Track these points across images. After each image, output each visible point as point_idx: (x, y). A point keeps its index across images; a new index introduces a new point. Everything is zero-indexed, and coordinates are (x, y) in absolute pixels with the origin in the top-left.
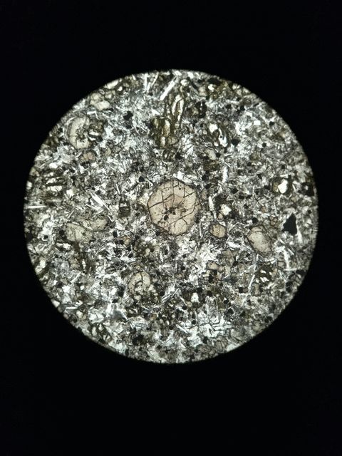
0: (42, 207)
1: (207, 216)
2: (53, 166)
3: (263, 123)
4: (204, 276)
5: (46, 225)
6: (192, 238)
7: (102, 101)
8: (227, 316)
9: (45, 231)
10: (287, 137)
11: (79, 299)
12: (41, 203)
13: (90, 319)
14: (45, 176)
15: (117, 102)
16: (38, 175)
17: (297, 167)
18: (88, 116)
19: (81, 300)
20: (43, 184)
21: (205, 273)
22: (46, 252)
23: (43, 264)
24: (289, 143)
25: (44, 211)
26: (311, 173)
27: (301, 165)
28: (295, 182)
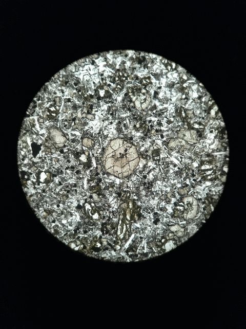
0: (215, 154)
1: (97, 153)
2: (208, 183)
3: (60, 222)
4: (96, 109)
5: (212, 141)
6: (106, 137)
7: (176, 231)
8: (78, 81)
9: (212, 136)
10: (42, 212)
11: (186, 88)
12: (216, 156)
13: (177, 74)
14: (214, 176)
15: (165, 231)
16: (219, 176)
17: (33, 192)
18: (185, 220)
19: (184, 87)
20: (215, 170)
21: (96, 111)
22: (211, 121)
23: (213, 112)
24: (40, 209)
25: (213, 151)
26: (23, 188)
27: (31, 193)
28: (35, 180)
